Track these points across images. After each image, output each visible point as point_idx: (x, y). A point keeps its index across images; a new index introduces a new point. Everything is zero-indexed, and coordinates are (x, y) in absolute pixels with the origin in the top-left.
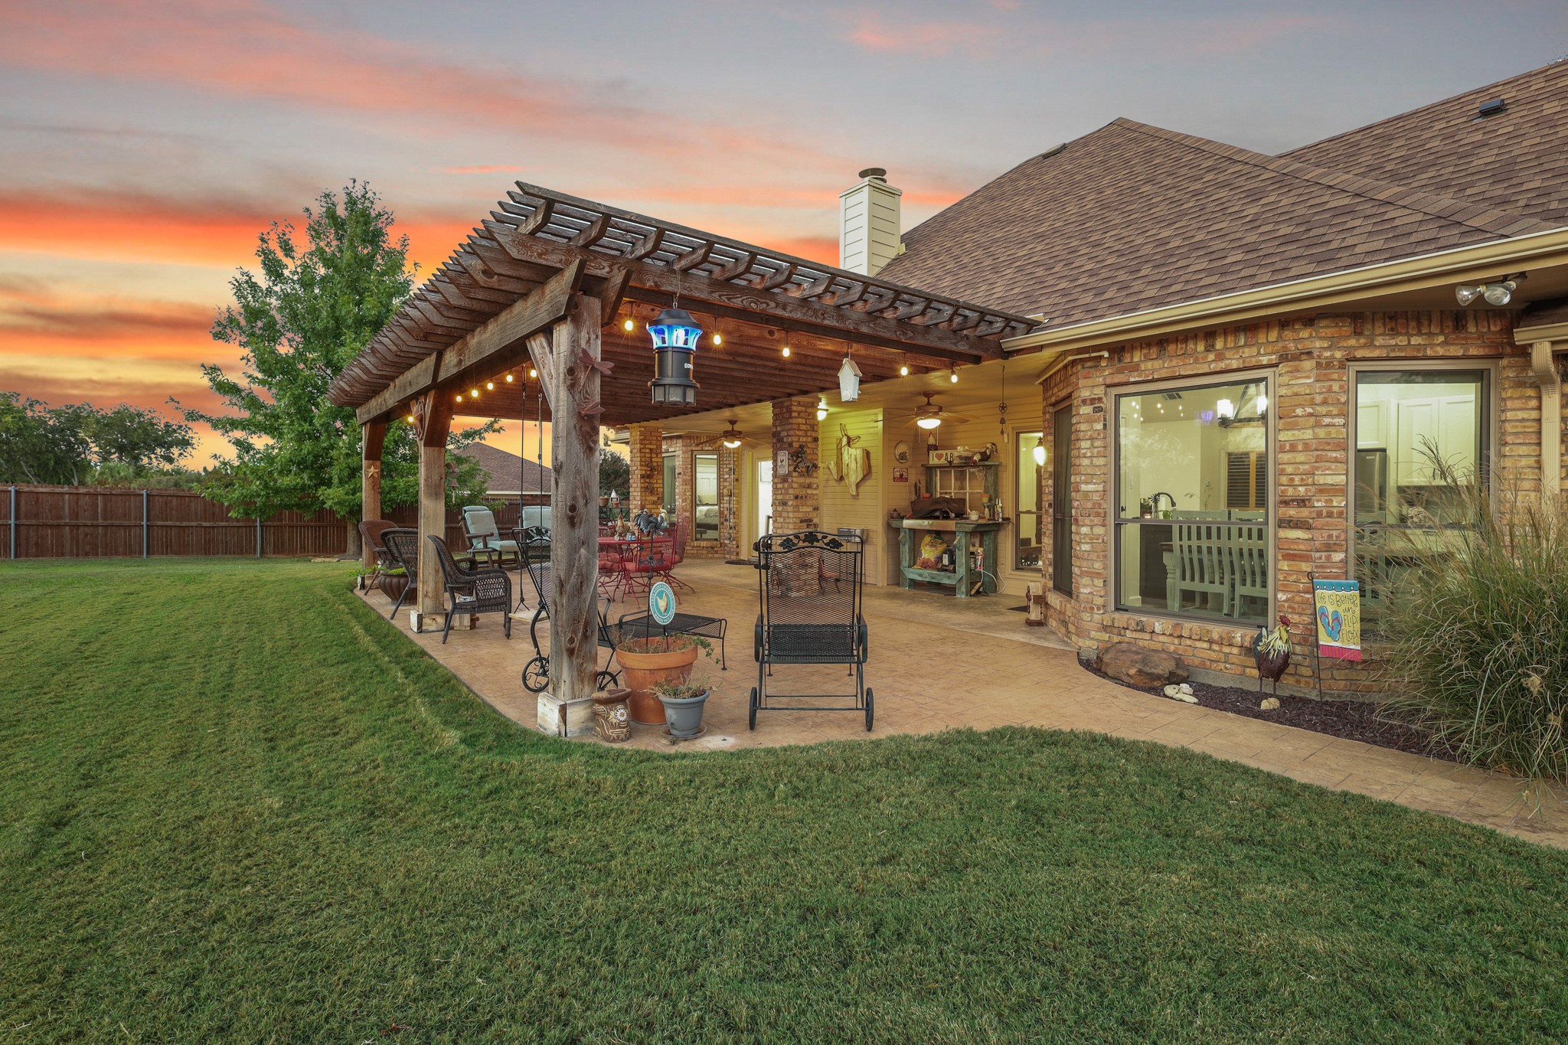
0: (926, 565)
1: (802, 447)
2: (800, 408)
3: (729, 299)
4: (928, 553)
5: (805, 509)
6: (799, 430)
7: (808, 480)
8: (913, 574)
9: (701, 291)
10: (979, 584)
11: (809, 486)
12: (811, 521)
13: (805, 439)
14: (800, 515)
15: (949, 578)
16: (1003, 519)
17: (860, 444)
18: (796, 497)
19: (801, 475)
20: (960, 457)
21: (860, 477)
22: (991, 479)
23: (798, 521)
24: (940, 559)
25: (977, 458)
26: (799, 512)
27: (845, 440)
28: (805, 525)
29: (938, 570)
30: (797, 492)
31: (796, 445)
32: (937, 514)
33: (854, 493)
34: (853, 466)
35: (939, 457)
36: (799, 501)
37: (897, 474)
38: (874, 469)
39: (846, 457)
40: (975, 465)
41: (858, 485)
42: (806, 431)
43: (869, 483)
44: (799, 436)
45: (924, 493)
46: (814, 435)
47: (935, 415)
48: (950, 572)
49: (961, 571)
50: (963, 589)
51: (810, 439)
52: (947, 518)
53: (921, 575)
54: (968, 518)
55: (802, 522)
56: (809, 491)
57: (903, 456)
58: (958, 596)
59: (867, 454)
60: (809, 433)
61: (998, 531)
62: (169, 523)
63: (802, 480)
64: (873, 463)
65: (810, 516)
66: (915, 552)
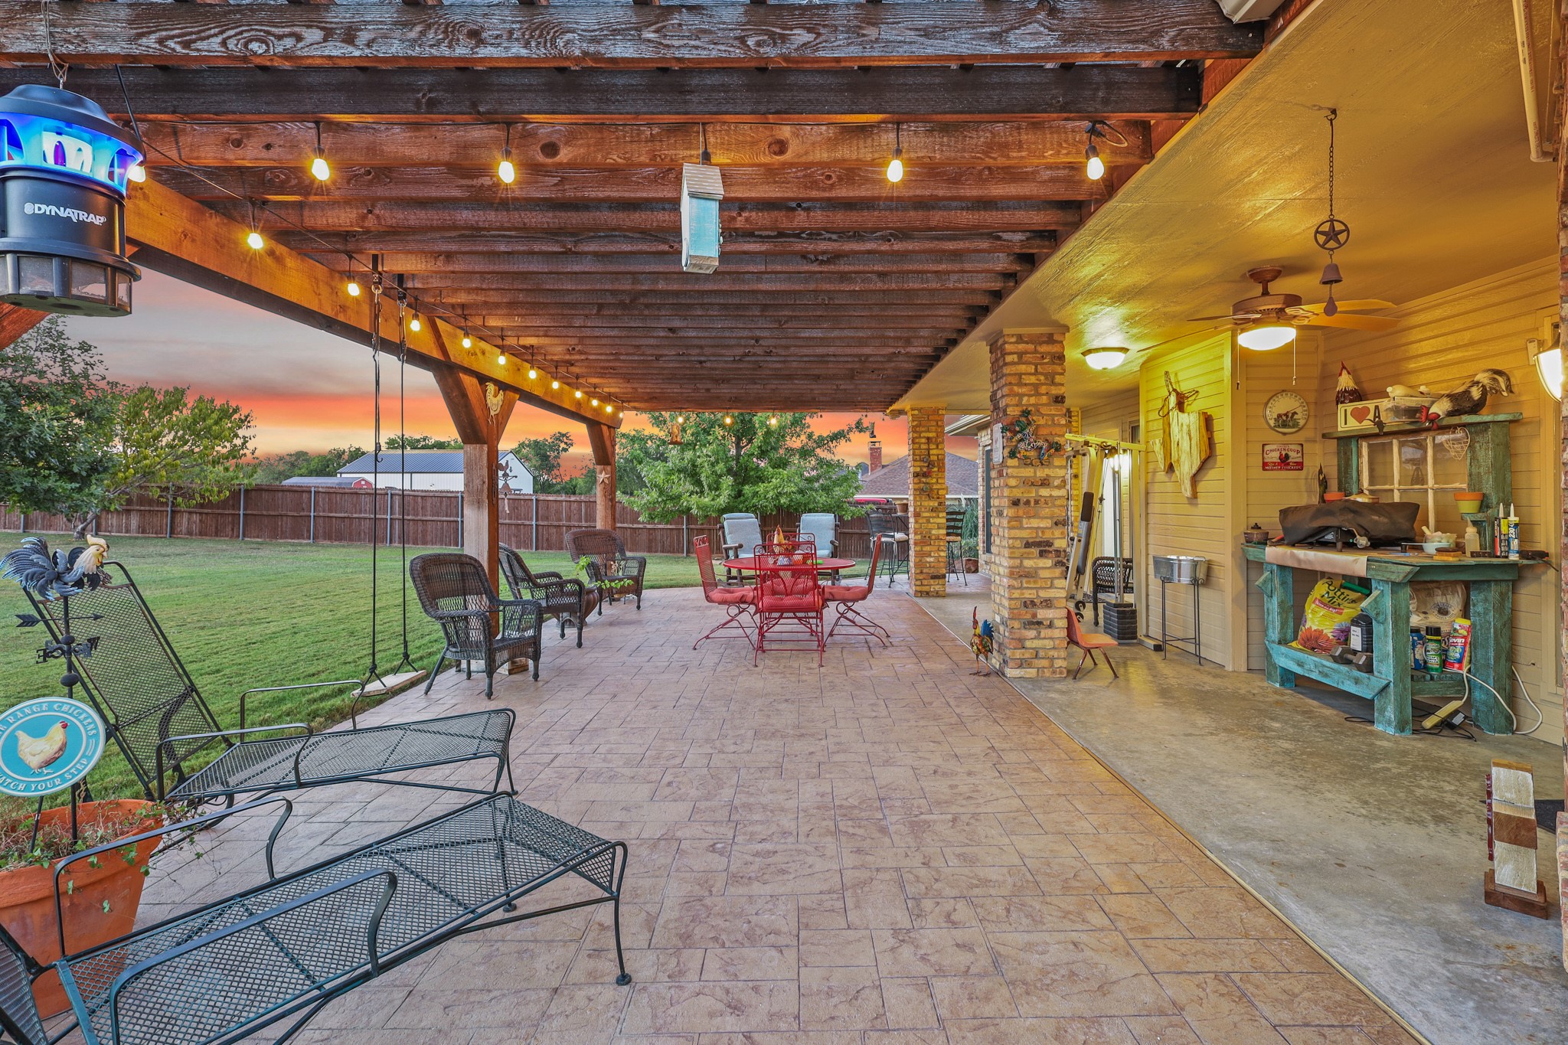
0: (1314, 644)
1: (1026, 413)
2: (1021, 347)
3: (186, 45)
4: (1319, 620)
5: (1035, 523)
6: (1020, 384)
7: (1042, 473)
8: (1287, 658)
9: (113, 38)
10: (1454, 705)
11: (1045, 483)
12: (1049, 544)
13: (1033, 400)
14: (1025, 534)
15: (1357, 681)
16: (1523, 554)
17: (1195, 406)
18: (1016, 503)
19: (1026, 462)
20: (1396, 411)
21: (1197, 464)
22: (1486, 455)
23: (1018, 544)
24: (1344, 635)
25: (1440, 408)
26: (1021, 528)
27: (1173, 400)
28: (1035, 551)
29: (1336, 660)
30: (1017, 493)
31: (1014, 412)
32: (1330, 537)
33: (1188, 494)
34: (1185, 445)
35: (1359, 415)
36: (1021, 510)
37: (1274, 457)
38: (1219, 449)
39: (1175, 429)
40: (1437, 426)
41: (1195, 479)
42: (1036, 386)
43: (1212, 474)
44: (1021, 396)
45: (1334, 494)
46: (1055, 391)
47: (1280, 317)
48: (1359, 668)
49: (1386, 670)
50: (1390, 713)
51: (1044, 399)
52: (1350, 546)
53: (1300, 664)
54: (1421, 549)
55: (1028, 545)
56: (1044, 492)
57: (1286, 421)
58: (1378, 727)
59: (1208, 421)
60: (1043, 389)
61: (1515, 584)
62: (625, 525)
63: (1028, 472)
64: (1218, 437)
65: (1048, 535)
66: (1295, 614)
